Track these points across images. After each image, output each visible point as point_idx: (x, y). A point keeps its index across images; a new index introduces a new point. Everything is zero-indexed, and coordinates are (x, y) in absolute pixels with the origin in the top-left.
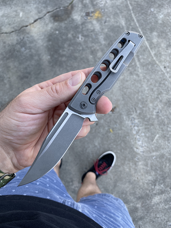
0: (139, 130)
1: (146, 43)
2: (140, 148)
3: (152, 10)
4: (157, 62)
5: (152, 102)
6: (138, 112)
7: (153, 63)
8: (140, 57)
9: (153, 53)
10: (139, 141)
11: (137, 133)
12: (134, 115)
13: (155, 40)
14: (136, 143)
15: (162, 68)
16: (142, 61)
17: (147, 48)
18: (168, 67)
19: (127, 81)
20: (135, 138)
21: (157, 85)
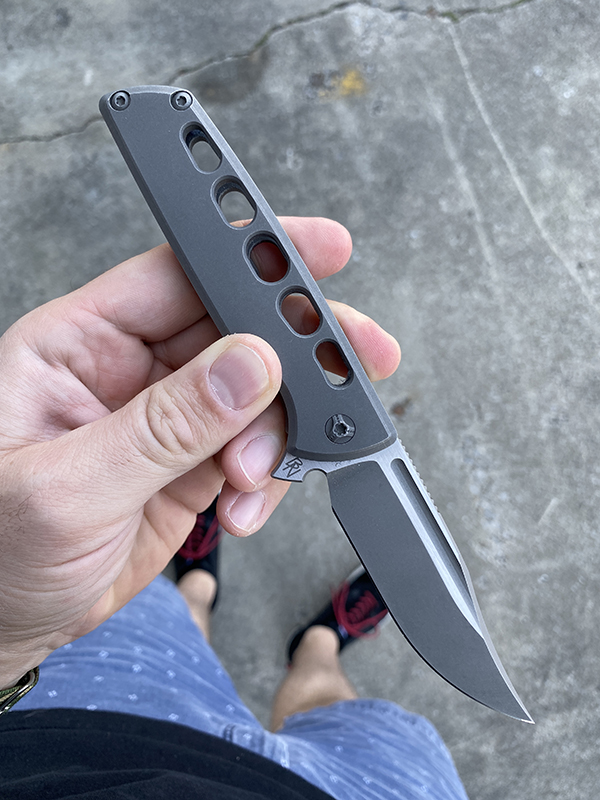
0: (490, 482)
1: (514, 183)
2: (494, 544)
3: (537, 70)
4: (554, 248)
5: (536, 384)
6: (489, 417)
7: (539, 251)
8: (497, 228)
9: (539, 217)
10: (490, 520)
11: (485, 490)
12: (474, 429)
13: (546, 174)
14: (478, 526)
15: (571, 267)
16: (502, 241)
17: (518, 198)
18: (592, 264)
19: (450, 310)
20: (477, 510)
21: (554, 325)
